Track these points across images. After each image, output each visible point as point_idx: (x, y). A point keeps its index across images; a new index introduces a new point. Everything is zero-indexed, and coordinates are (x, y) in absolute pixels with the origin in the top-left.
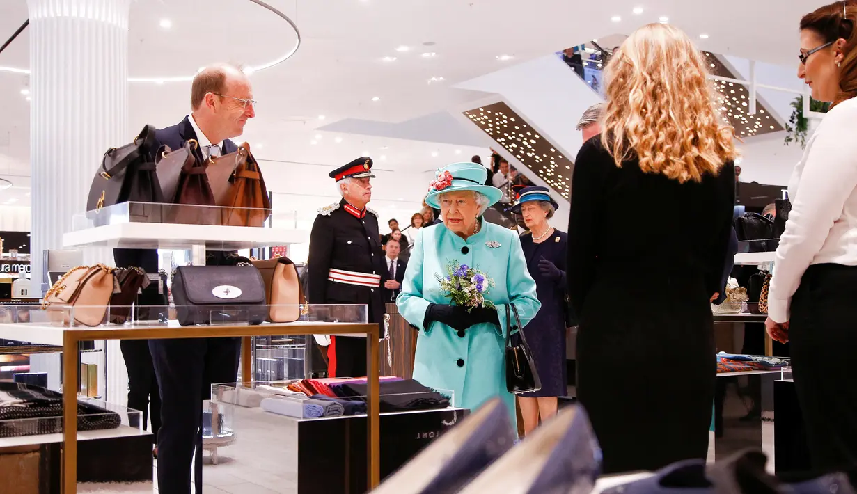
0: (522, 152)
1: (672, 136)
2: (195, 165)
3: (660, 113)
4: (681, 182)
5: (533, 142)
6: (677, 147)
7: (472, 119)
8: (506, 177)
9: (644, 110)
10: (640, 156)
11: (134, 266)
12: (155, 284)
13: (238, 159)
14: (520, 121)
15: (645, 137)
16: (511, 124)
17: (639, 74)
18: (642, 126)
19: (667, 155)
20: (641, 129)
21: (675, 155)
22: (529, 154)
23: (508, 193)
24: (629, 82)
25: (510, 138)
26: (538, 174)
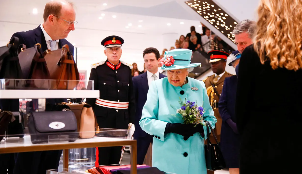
0: (218, 24)
1: (290, 47)
2: (40, 58)
3: (283, 35)
4: (295, 70)
5: (224, 18)
6: (293, 52)
7: (190, 6)
8: (209, 38)
9: (275, 35)
10: (271, 60)
11: (6, 111)
12: (17, 117)
13: (62, 53)
14: (217, 7)
15: (274, 50)
16: (212, 9)
17: (273, 16)
18: (273, 44)
19: (286, 58)
20: (272, 45)
21: (291, 57)
22: (222, 25)
23: (210, 47)
24: (268, 19)
25: (211, 16)
26: (227, 36)
